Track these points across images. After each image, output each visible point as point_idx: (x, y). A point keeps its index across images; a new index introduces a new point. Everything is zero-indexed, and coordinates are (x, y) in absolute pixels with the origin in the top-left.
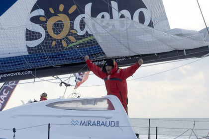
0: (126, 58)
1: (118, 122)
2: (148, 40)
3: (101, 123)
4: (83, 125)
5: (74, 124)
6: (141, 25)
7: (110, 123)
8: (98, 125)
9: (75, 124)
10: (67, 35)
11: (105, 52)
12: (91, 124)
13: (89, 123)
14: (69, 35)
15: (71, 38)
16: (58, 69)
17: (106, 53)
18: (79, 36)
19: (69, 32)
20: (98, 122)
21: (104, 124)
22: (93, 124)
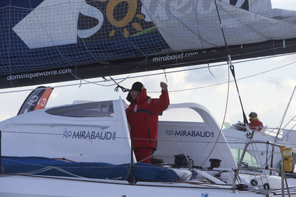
0: (200, 51)
1: (115, 133)
3: (95, 135)
4: (76, 137)
5: (66, 135)
6: (232, 6)
10: (130, 23)
11: (169, 44)
12: (85, 136)
14: (134, 22)
15: (136, 26)
16: (106, 66)
18: (146, 23)
19: (134, 18)
20: (93, 133)
21: (99, 137)
22: (87, 136)
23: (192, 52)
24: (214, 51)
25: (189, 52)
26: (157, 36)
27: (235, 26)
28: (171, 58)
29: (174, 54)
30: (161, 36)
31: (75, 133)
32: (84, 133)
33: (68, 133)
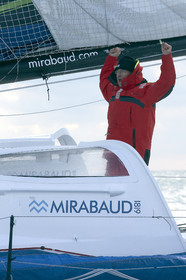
0: (100, 50)
1: (138, 203)
2: (143, 10)
3: (99, 207)
4: (57, 211)
5: (36, 208)
7: (121, 205)
8: (94, 209)
9: (38, 208)
11: (55, 37)
12: (77, 208)
17: (57, 40)
20: (94, 204)
21: (106, 209)
22: (81, 208)
23: (89, 51)
25: (83, 52)
26: (42, 28)
27: (148, 10)
28: (57, 61)
29: (61, 55)
31: (54, 204)
32: (74, 204)
33: (39, 205)
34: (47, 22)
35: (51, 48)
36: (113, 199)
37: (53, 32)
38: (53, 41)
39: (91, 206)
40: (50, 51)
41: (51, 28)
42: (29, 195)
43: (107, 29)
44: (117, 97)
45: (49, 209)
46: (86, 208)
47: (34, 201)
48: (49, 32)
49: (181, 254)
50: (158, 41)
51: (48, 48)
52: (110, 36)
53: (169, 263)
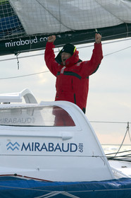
1: (81, 145)
2: (85, 9)
3: (54, 147)
4: (26, 149)
7: (70, 146)
8: (51, 149)
9: (13, 148)
11: (24, 26)
12: (40, 148)
13: (36, 147)
20: (51, 145)
21: (60, 149)
22: (42, 148)
23: (47, 36)
24: (70, 35)
25: (43, 36)
26: (16, 21)
27: (89, 8)
29: (28, 38)
30: (19, 20)
31: (24, 145)
32: (37, 145)
33: (13, 145)
34: (19, 16)
35: (21, 33)
36: (64, 142)
37: (23, 23)
38: (23, 29)
39: (49, 147)
40: (20, 35)
41: (22, 20)
42: (6, 138)
43: (60, 21)
44: (62, 72)
45: (20, 148)
46: (46, 148)
47: (10, 143)
48: (20, 23)
49: (110, 181)
50: (94, 30)
51: (19, 33)
52: (62, 26)
53: (103, 188)
